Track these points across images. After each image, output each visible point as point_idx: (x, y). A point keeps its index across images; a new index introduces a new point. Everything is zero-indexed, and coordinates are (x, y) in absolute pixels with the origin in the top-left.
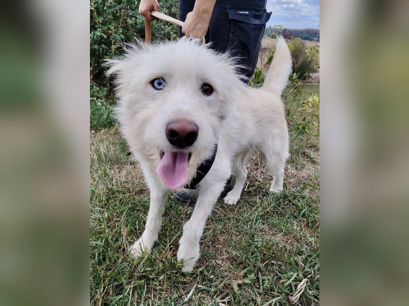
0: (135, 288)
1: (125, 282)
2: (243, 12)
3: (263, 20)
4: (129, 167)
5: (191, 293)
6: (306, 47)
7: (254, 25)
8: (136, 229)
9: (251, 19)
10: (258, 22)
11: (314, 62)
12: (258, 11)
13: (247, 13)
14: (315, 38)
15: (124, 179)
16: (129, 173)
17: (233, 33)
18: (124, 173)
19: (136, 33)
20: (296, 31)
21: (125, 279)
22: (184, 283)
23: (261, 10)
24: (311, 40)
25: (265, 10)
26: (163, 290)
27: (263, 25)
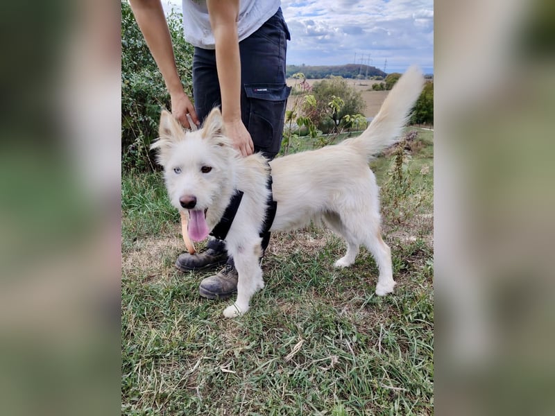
0: (143, 367)
1: (134, 361)
2: (261, 90)
3: (283, 95)
4: (135, 254)
5: (197, 365)
6: (348, 86)
7: (274, 102)
8: (144, 315)
9: (271, 95)
10: (277, 98)
11: (358, 105)
12: (277, 86)
13: (266, 90)
14: (359, 76)
15: (130, 267)
16: (135, 261)
17: (254, 112)
18: (130, 260)
19: (133, 98)
20: (336, 68)
21: (134, 359)
22: (192, 357)
23: (281, 86)
24: (354, 78)
25: (285, 85)
26: (170, 365)
27: (284, 101)
